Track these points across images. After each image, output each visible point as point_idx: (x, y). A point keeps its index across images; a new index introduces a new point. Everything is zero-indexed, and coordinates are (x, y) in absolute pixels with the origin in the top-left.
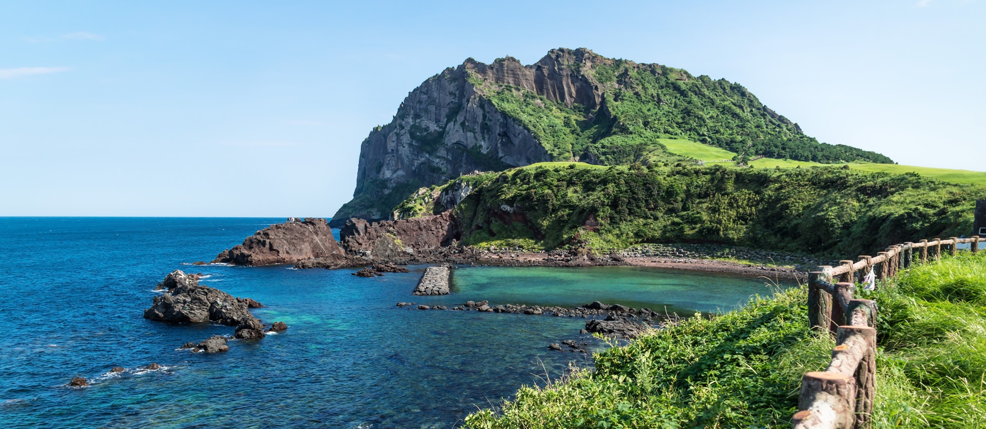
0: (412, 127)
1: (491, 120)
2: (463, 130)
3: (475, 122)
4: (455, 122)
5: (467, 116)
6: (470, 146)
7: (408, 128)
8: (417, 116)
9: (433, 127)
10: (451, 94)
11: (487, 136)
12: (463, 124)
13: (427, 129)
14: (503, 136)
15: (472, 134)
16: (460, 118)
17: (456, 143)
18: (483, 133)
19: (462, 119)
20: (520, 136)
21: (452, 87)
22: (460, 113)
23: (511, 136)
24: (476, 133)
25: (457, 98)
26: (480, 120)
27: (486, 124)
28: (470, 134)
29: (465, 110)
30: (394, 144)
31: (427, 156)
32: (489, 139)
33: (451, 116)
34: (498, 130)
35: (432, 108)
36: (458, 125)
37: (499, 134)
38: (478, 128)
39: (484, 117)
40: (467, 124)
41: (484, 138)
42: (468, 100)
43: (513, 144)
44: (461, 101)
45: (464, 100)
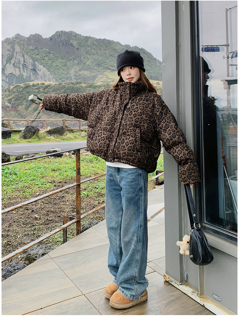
1: (28, 63)
2: (14, 67)
3: (19, 63)
4: (10, 63)
5: (16, 61)
6: (17, 75)
10: (8, 50)
11: (25, 70)
12: (14, 64)
14: (33, 70)
15: (18, 69)
16: (12, 62)
17: (10, 73)
18: (23, 69)
19: (14, 62)
20: (41, 70)
21: (9, 47)
22: (13, 59)
23: (37, 70)
24: (20, 69)
25: (11, 52)
26: (22, 62)
27: (25, 64)
28: (17, 69)
29: (15, 58)
32: (27, 71)
33: (8, 61)
34: (31, 67)
36: (11, 65)
37: (31, 69)
38: (21, 67)
39: (24, 61)
40: (16, 64)
41: (24, 71)
42: (16, 53)
43: (38, 74)
44: (13, 53)
45: (15, 53)
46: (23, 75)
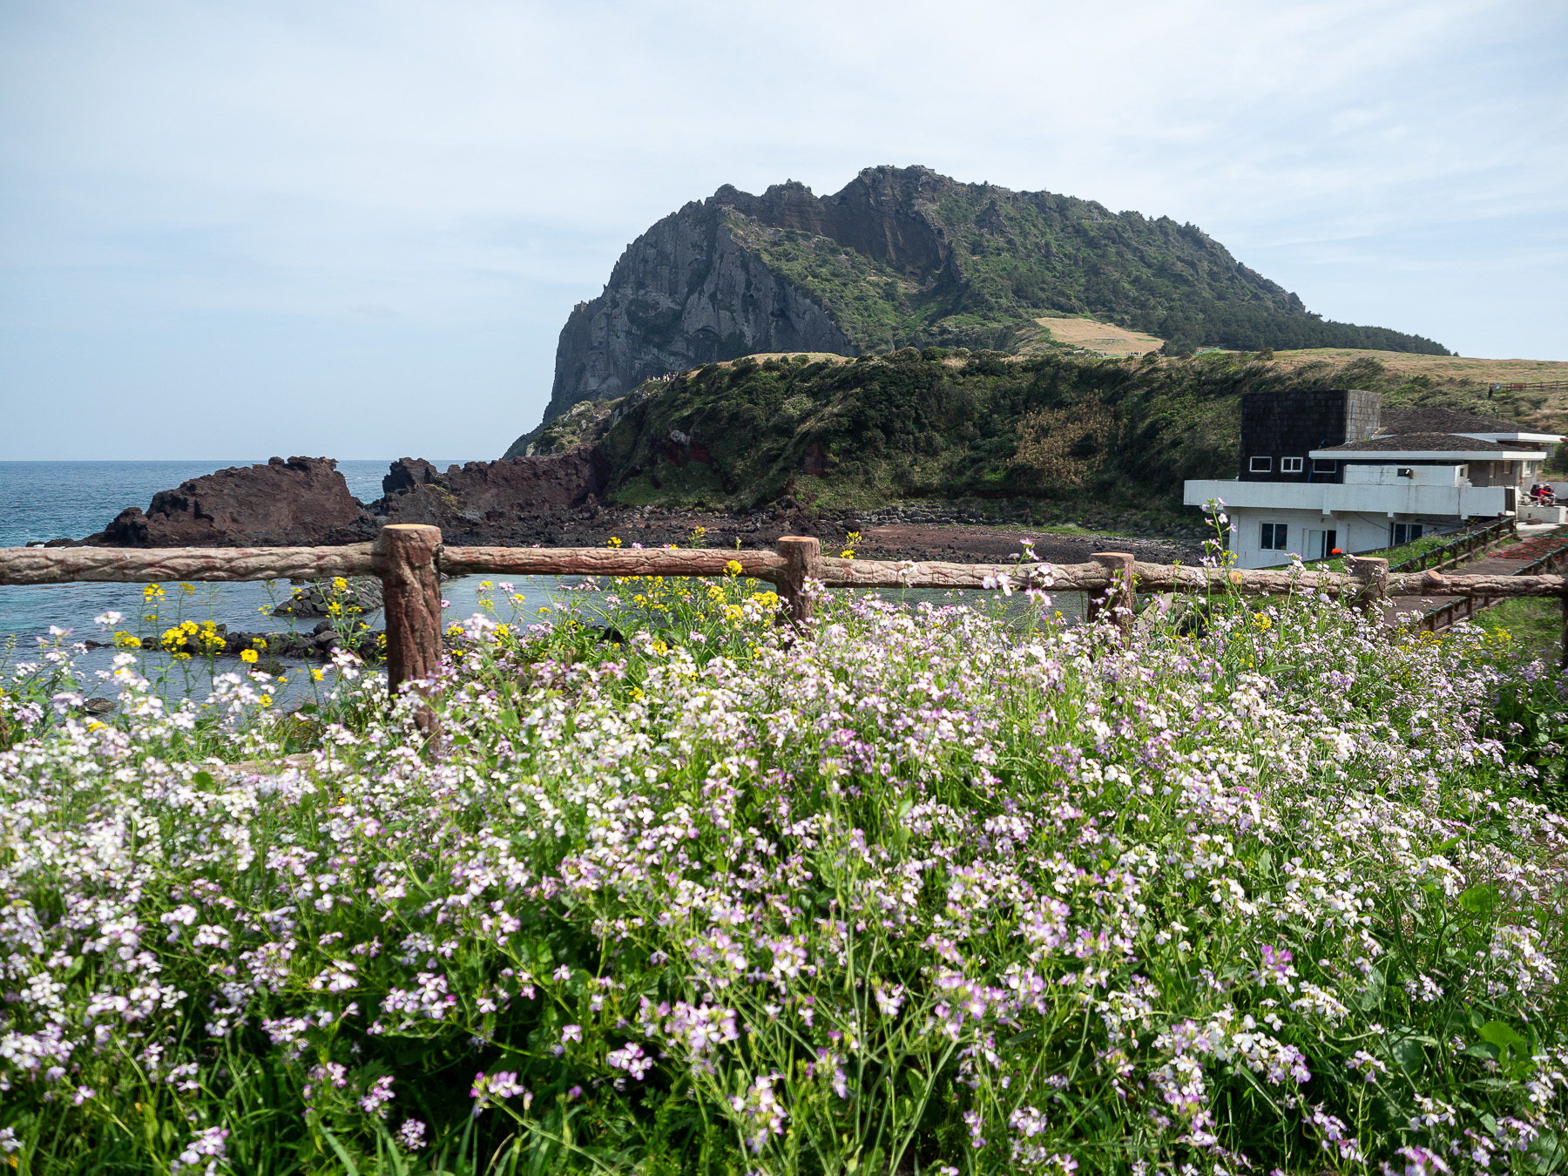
0: (632, 302)
1: (759, 290)
2: (714, 307)
3: (733, 293)
4: (700, 294)
5: (721, 283)
6: (724, 335)
7: (623, 305)
8: (640, 285)
9: (666, 303)
10: (695, 245)
11: (751, 317)
13: (656, 305)
14: (778, 316)
15: (728, 313)
16: (708, 287)
17: (701, 330)
18: (746, 311)
19: (712, 288)
20: (807, 317)
21: (696, 235)
22: (709, 278)
23: (793, 316)
24: (734, 311)
25: (703, 253)
26: (741, 289)
27: (751, 296)
28: (725, 314)
29: (716, 272)
30: (603, 333)
31: (655, 351)
32: (756, 320)
33: (695, 285)
34: (770, 305)
35: (665, 270)
36: (705, 299)
37: (772, 314)
38: (737, 303)
39: (749, 285)
40: (719, 296)
41: (747, 321)
42: (722, 257)
43: (795, 330)
44: (710, 257)
45: (716, 257)
46: (742, 335)
